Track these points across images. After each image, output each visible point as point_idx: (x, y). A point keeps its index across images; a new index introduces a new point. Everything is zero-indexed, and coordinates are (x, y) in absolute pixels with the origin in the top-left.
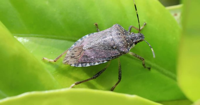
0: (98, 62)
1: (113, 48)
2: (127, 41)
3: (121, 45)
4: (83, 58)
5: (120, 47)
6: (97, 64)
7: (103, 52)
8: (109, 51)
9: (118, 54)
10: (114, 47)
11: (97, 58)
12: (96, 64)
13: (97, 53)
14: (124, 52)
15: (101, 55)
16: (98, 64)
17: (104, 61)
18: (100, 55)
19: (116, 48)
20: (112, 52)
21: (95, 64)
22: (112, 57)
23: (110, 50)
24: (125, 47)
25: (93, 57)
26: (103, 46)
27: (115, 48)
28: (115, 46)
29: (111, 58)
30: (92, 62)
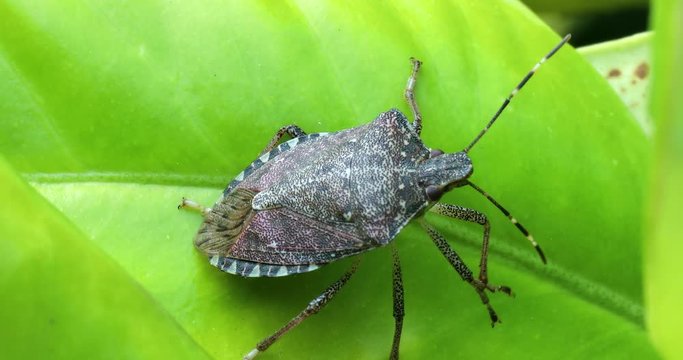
0: (289, 266)
1: (344, 220)
2: (400, 193)
3: (370, 210)
4: (245, 241)
5: (365, 217)
6: (283, 272)
7: (309, 228)
8: (330, 228)
9: (355, 243)
10: (345, 215)
11: (288, 250)
12: (279, 274)
13: (289, 230)
14: (373, 239)
15: (301, 240)
16: (286, 274)
17: (308, 265)
18: (298, 241)
19: (352, 221)
20: (339, 232)
21: (276, 271)
22: (334, 252)
23: (332, 224)
24: (380, 219)
25: (274, 245)
26: (314, 207)
27: (348, 219)
28: (350, 214)
29: (333, 255)
30: (271, 262)
